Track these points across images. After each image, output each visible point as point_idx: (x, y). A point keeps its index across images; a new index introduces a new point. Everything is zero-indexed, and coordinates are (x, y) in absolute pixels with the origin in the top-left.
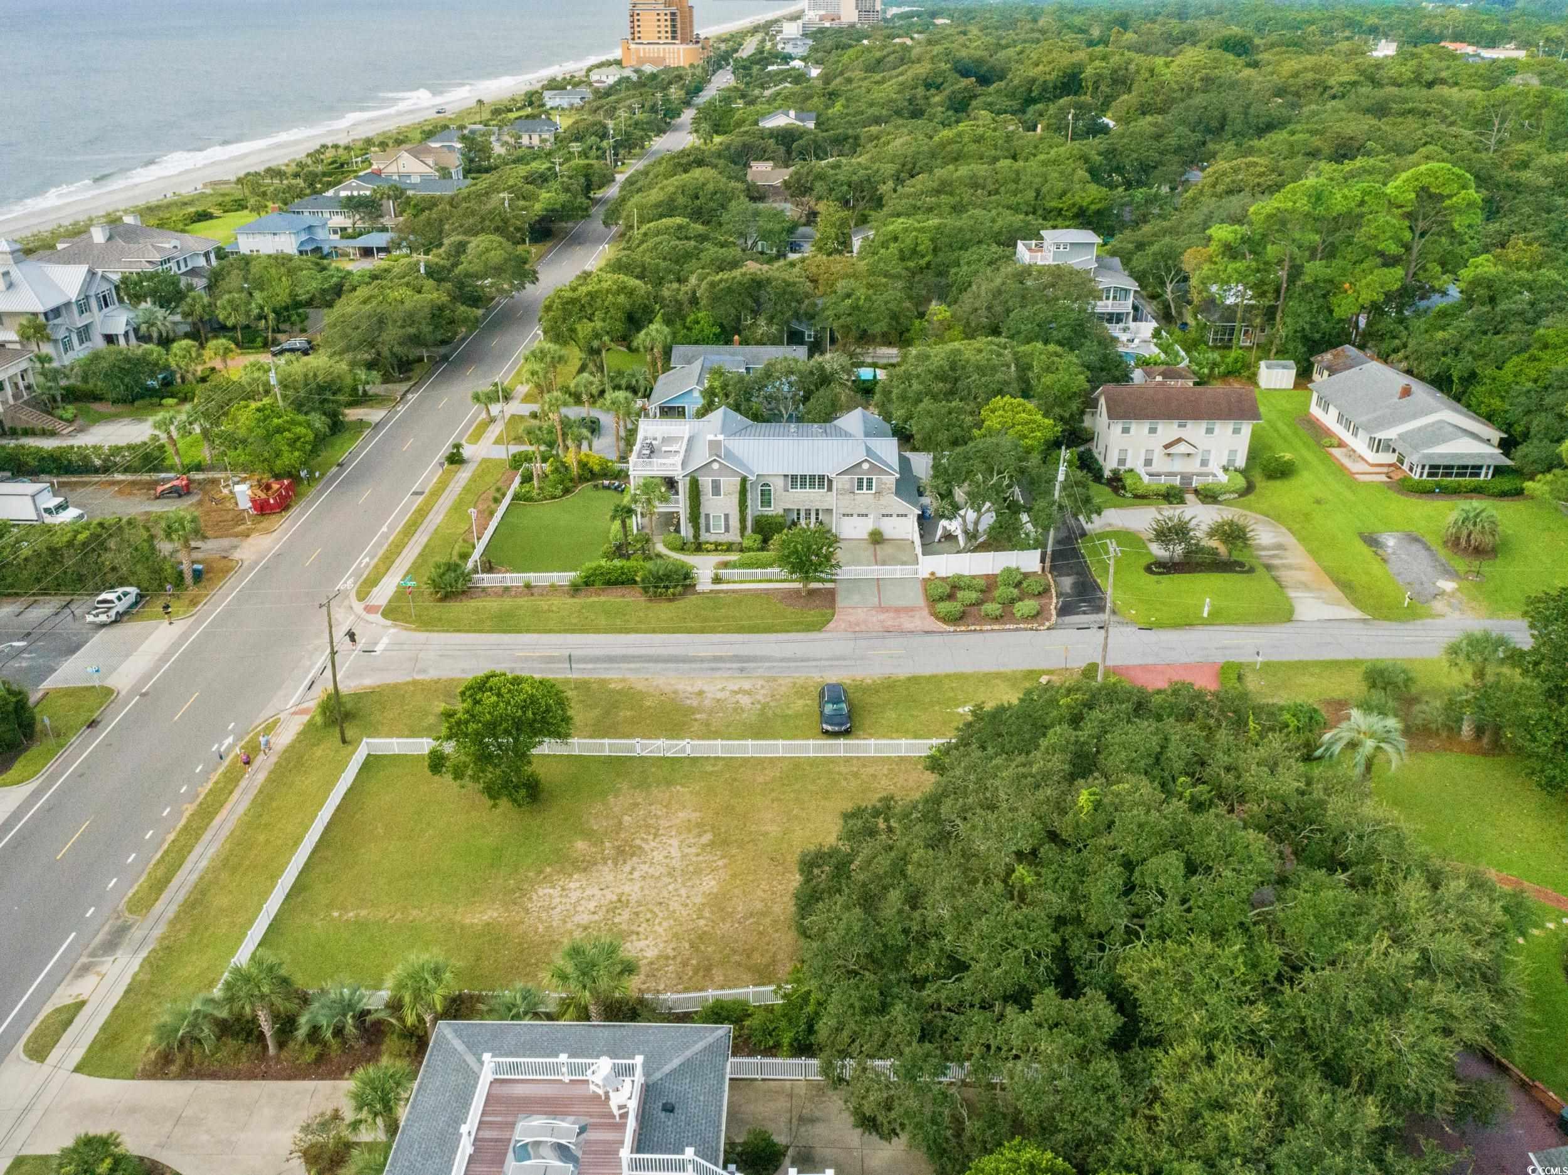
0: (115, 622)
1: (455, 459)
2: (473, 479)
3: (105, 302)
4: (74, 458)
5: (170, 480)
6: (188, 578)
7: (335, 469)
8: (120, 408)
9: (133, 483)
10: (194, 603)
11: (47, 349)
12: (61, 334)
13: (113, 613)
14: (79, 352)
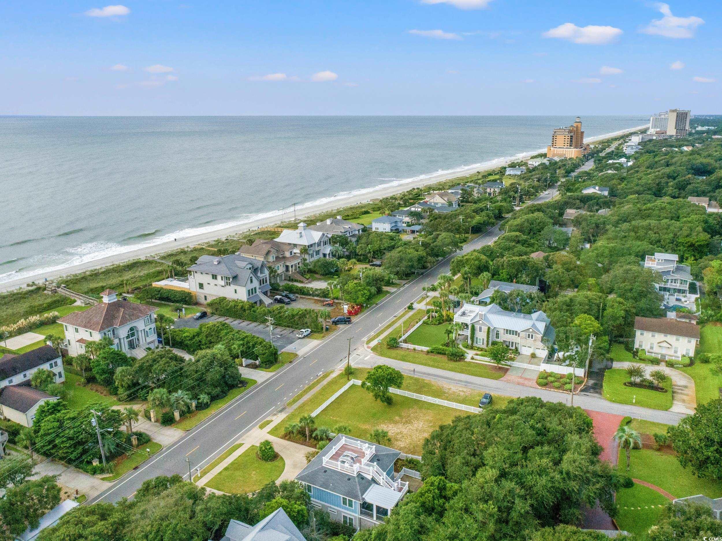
0: (303, 338)
1: (410, 308)
2: (413, 315)
3: (325, 243)
4: (305, 290)
5: (328, 301)
6: (324, 329)
7: (374, 305)
8: (322, 277)
9: (319, 300)
10: (323, 337)
11: (307, 257)
12: (311, 252)
13: (303, 335)
14: (316, 258)
